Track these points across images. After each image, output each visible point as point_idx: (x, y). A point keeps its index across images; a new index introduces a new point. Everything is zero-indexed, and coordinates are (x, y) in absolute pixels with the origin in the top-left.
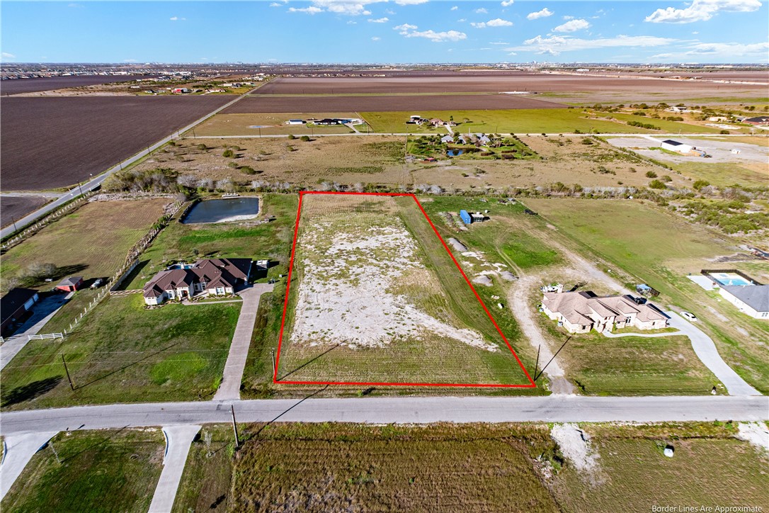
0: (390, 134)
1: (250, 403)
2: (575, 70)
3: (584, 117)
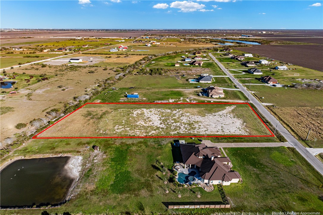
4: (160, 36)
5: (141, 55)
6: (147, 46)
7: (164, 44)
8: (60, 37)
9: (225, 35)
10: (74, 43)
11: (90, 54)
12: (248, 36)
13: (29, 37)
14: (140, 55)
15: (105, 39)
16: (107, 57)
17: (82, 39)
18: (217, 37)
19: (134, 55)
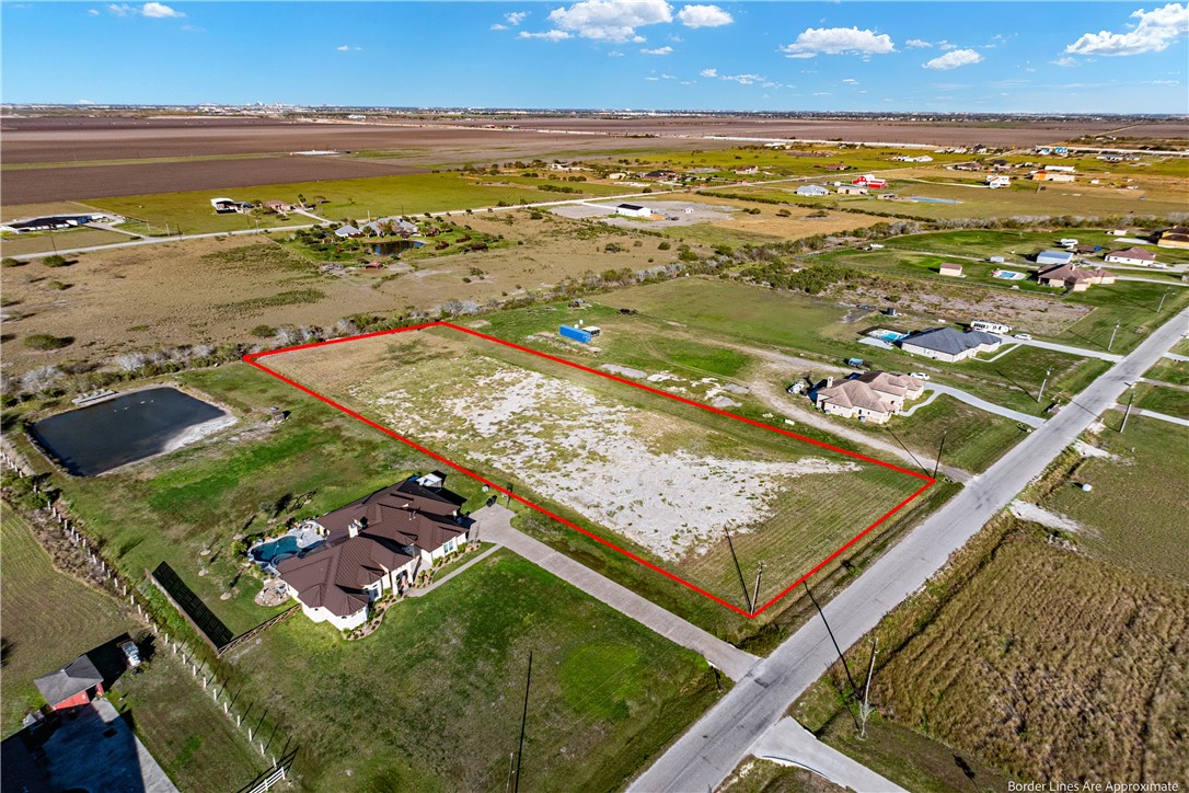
0: (225, 234)
1: (782, 652)
2: (344, 116)
3: (474, 184)
6: (988, 184)
7: (1095, 182)
8: (731, 138)
10: (737, 158)
11: (718, 196)
13: (647, 136)
15: (872, 148)
16: (746, 210)
17: (784, 148)
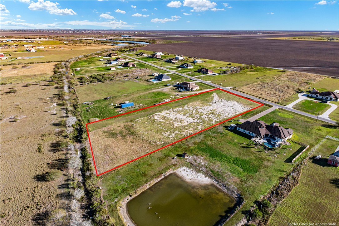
4: (26, 39)
5: (44, 62)
6: (30, 51)
7: (50, 48)
9: (103, 35)
12: (129, 37)
14: (41, 63)
18: (100, 38)
19: (33, 63)
